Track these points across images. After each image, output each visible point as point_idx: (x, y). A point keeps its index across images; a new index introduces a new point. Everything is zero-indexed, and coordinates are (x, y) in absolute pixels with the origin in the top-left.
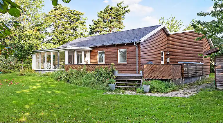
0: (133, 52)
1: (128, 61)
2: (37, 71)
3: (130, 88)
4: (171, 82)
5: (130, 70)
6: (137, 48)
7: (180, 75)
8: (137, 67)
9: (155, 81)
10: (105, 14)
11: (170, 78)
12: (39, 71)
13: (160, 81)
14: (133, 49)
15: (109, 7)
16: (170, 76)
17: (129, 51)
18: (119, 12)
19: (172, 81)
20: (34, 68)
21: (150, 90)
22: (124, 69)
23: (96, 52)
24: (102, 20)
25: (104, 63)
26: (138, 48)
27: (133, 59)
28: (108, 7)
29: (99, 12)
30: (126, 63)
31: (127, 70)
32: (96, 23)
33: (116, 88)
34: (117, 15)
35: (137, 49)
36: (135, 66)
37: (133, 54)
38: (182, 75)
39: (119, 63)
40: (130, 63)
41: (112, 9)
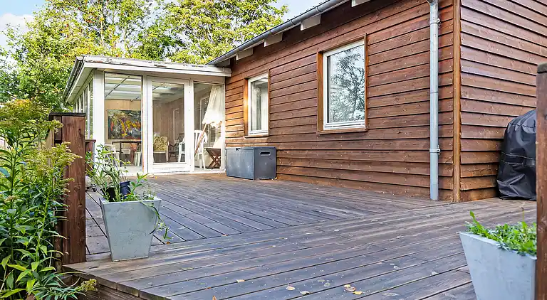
0: (405, 51)
1: (377, 113)
5: (386, 169)
6: (434, 9)
8: (434, 149)
14: (407, 27)
17: (381, 48)
22: (349, 162)
23: (243, 82)
26: (440, 16)
27: (404, 99)
30: (361, 125)
31: (369, 168)
36: (421, 145)
37: (406, 63)
40: (382, 123)
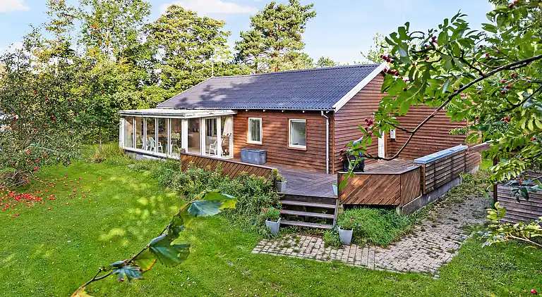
0: (319, 129)
1: (310, 145)
2: (129, 151)
3: (310, 228)
4: (398, 210)
5: (314, 163)
6: (327, 121)
7: (418, 189)
8: (328, 159)
9: (364, 210)
10: (265, 21)
11: (396, 204)
12: (133, 152)
13: (375, 212)
14: (320, 122)
15: (274, 7)
16: (396, 199)
17: (312, 125)
18: (294, 18)
19: (401, 208)
20: (123, 144)
21: (353, 237)
22: (300, 160)
23: (246, 119)
24: (260, 33)
25: (260, 143)
26: (329, 122)
27: (319, 143)
28: (271, 7)
29: (254, 16)
30: (304, 147)
32: (248, 39)
33: (282, 226)
34: (291, 25)
35: (328, 124)
36: (324, 158)
37: (319, 132)
38: (422, 189)
39: (291, 146)
40: (312, 149)
41: (279, 10)
